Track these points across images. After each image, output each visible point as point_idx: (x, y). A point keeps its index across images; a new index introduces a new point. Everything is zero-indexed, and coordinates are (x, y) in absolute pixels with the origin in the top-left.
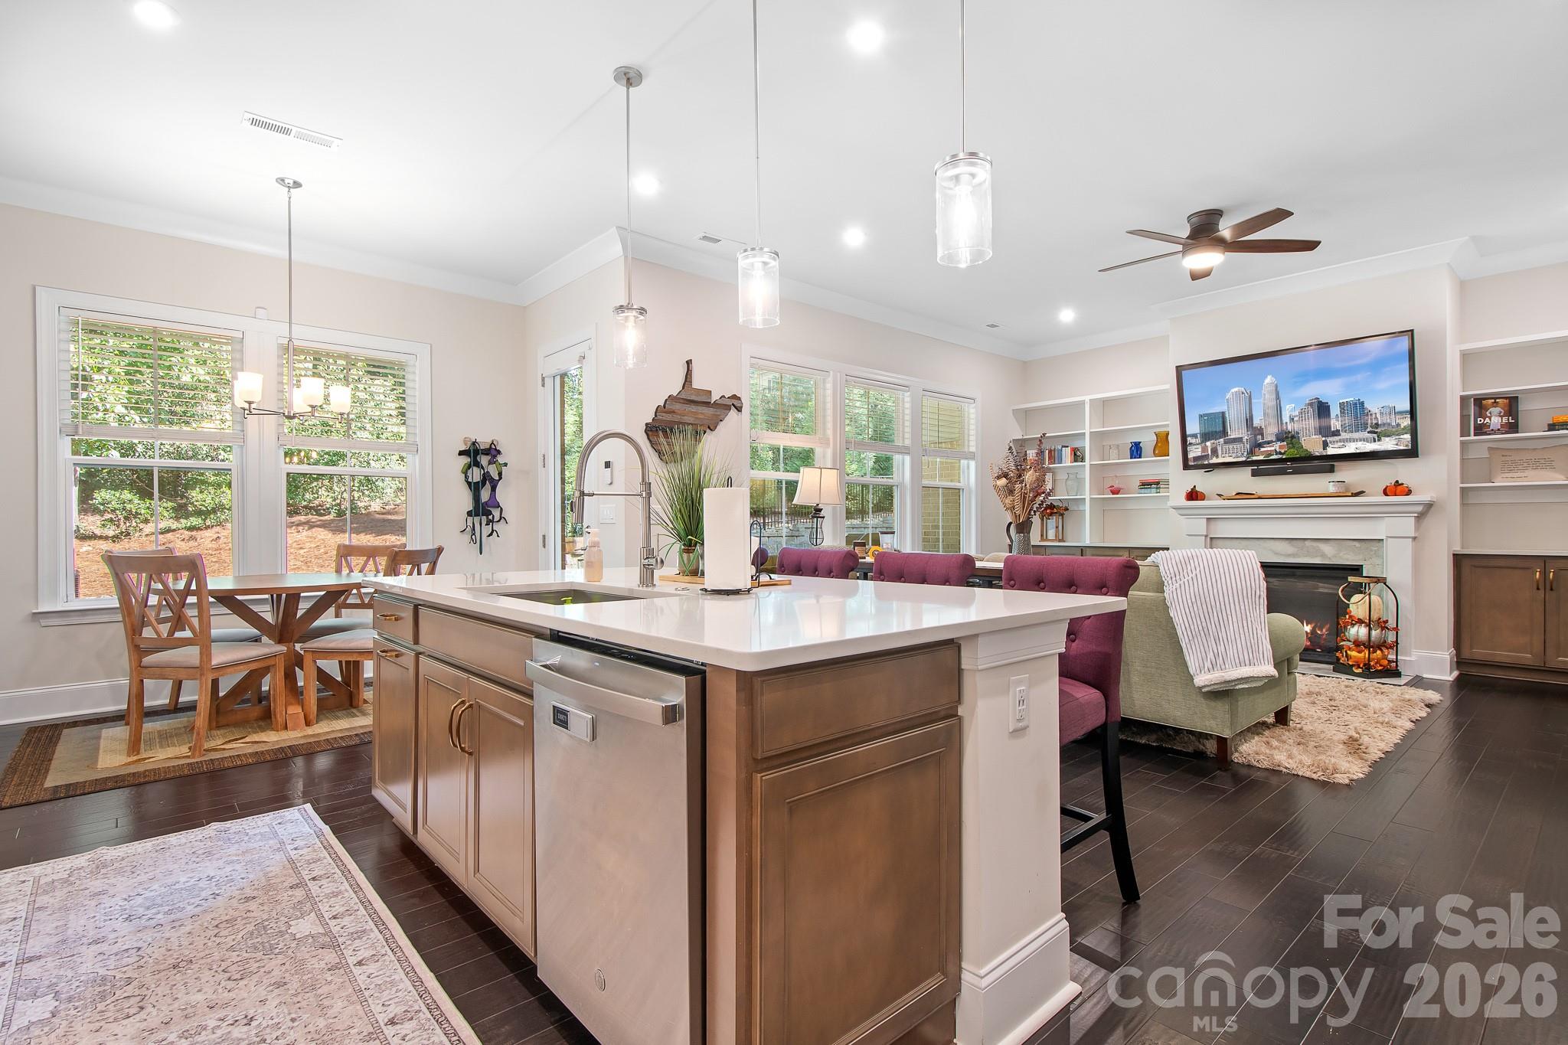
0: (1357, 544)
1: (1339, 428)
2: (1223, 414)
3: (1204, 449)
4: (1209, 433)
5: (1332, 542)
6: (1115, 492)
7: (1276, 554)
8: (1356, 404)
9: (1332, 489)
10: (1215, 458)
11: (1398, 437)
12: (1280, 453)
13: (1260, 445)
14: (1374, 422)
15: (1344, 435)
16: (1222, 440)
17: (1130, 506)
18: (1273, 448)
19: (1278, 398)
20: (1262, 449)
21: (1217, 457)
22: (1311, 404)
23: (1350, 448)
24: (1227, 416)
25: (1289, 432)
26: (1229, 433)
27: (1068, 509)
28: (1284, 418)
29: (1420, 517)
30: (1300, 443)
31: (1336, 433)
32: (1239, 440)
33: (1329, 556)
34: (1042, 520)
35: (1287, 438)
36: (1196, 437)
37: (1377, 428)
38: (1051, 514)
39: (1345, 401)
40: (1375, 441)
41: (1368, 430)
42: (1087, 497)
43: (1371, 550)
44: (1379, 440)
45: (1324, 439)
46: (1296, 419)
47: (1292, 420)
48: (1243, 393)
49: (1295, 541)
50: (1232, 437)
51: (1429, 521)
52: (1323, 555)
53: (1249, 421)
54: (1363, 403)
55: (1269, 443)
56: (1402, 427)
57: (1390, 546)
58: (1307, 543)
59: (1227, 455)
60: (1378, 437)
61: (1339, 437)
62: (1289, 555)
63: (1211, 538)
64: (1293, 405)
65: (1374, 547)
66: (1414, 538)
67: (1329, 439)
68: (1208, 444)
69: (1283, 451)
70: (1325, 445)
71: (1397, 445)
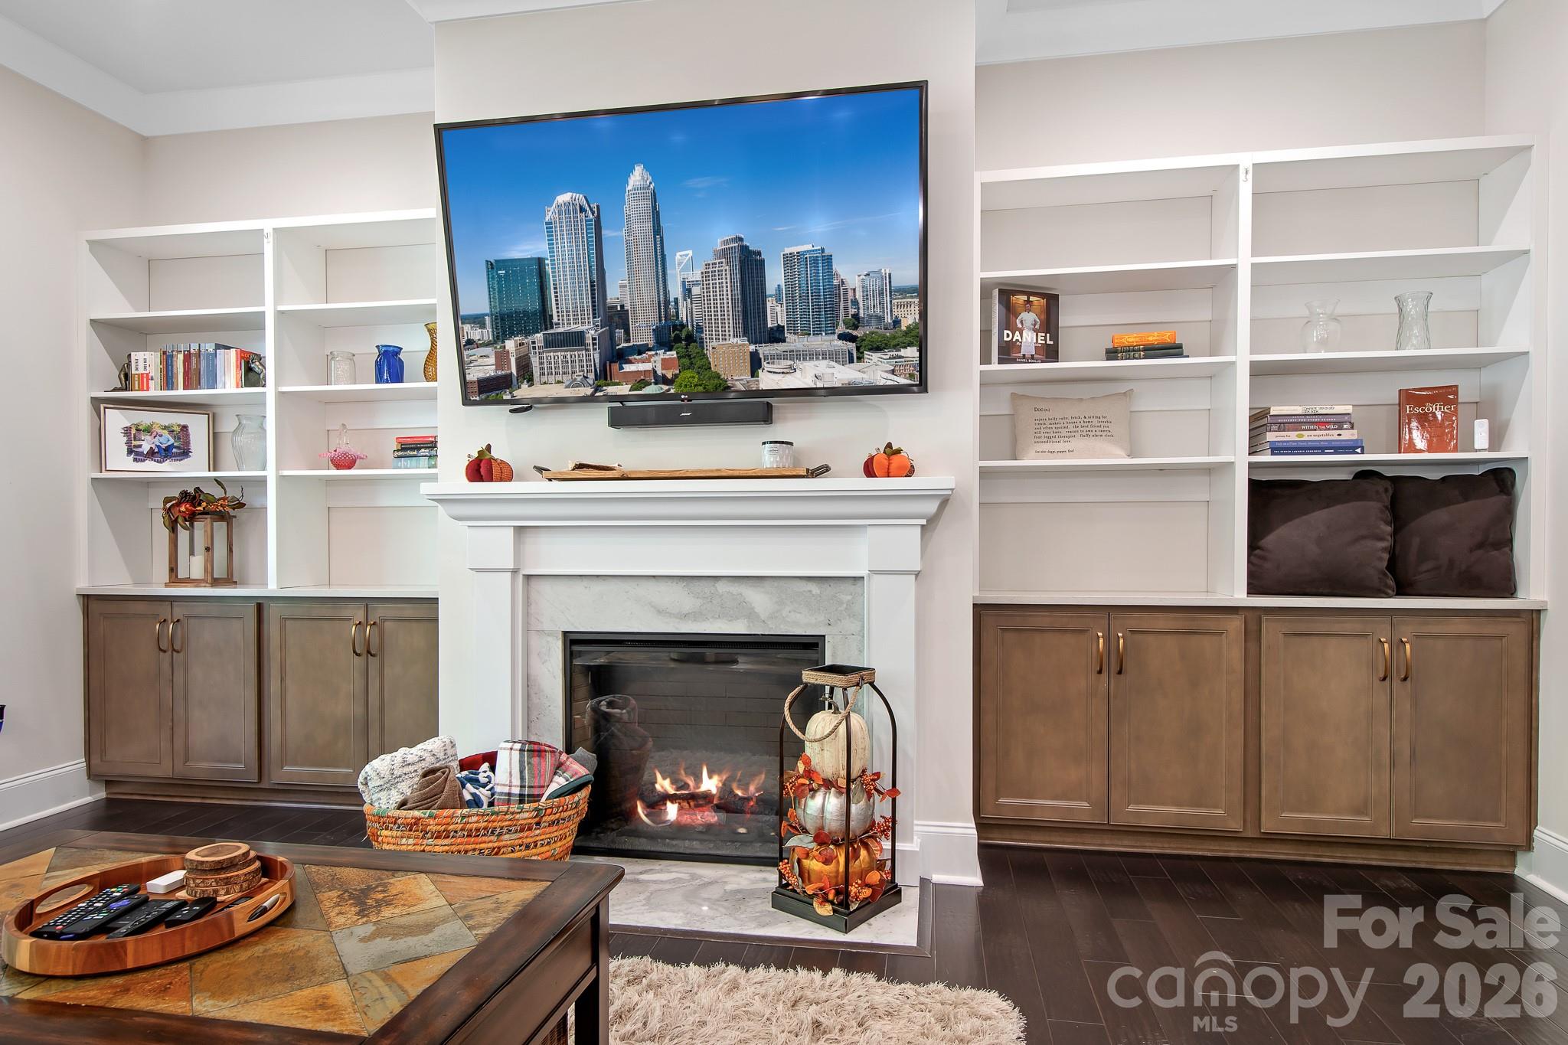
0: (814, 588)
1: (782, 321)
2: (540, 262)
3: (502, 358)
4: (510, 316)
5: (767, 584)
6: (345, 462)
7: (660, 612)
8: (816, 260)
9: (768, 459)
10: (525, 386)
11: (895, 353)
12: (665, 381)
13: (622, 357)
14: (852, 311)
15: (793, 342)
16: (539, 336)
17: (387, 499)
18: (648, 366)
19: (657, 230)
20: (628, 368)
21: (531, 381)
22: (725, 253)
23: (804, 377)
24: (549, 269)
25: (683, 326)
26: (555, 320)
27: (241, 505)
28: (670, 287)
29: (929, 527)
30: (705, 356)
31: (776, 336)
32: (575, 340)
33: (763, 617)
34: (173, 530)
35: (678, 339)
36: (483, 326)
37: (856, 327)
38: (192, 517)
39: (795, 250)
40: (851, 361)
41: (841, 329)
42: (271, 474)
43: (841, 603)
44: (860, 359)
45: (752, 348)
46: (696, 290)
47: (687, 292)
48: (582, 210)
49: (697, 583)
50: (561, 330)
51: (943, 533)
52: (751, 615)
53: (598, 285)
54: (828, 260)
55: (641, 350)
56: (904, 328)
57: (876, 590)
58: (722, 587)
59: (552, 379)
60: (858, 349)
61: (779, 347)
62: (685, 616)
63: (528, 577)
64: (690, 253)
65: (845, 594)
66: (917, 574)
67: (764, 350)
68: (510, 344)
69: (669, 376)
70: (756, 363)
71: (893, 372)
